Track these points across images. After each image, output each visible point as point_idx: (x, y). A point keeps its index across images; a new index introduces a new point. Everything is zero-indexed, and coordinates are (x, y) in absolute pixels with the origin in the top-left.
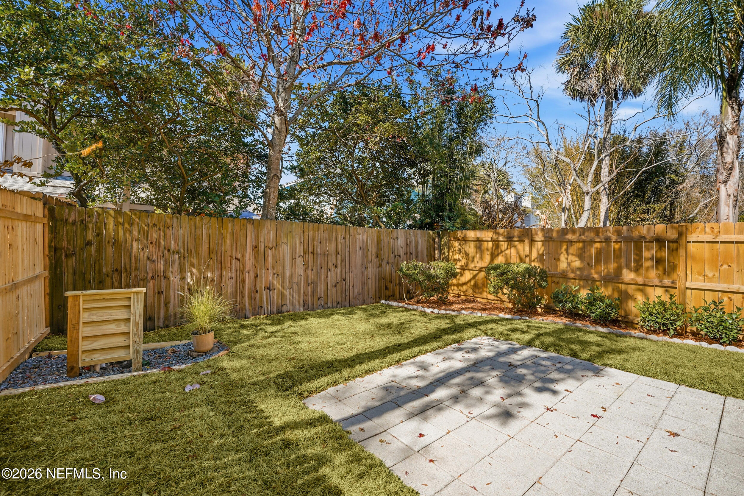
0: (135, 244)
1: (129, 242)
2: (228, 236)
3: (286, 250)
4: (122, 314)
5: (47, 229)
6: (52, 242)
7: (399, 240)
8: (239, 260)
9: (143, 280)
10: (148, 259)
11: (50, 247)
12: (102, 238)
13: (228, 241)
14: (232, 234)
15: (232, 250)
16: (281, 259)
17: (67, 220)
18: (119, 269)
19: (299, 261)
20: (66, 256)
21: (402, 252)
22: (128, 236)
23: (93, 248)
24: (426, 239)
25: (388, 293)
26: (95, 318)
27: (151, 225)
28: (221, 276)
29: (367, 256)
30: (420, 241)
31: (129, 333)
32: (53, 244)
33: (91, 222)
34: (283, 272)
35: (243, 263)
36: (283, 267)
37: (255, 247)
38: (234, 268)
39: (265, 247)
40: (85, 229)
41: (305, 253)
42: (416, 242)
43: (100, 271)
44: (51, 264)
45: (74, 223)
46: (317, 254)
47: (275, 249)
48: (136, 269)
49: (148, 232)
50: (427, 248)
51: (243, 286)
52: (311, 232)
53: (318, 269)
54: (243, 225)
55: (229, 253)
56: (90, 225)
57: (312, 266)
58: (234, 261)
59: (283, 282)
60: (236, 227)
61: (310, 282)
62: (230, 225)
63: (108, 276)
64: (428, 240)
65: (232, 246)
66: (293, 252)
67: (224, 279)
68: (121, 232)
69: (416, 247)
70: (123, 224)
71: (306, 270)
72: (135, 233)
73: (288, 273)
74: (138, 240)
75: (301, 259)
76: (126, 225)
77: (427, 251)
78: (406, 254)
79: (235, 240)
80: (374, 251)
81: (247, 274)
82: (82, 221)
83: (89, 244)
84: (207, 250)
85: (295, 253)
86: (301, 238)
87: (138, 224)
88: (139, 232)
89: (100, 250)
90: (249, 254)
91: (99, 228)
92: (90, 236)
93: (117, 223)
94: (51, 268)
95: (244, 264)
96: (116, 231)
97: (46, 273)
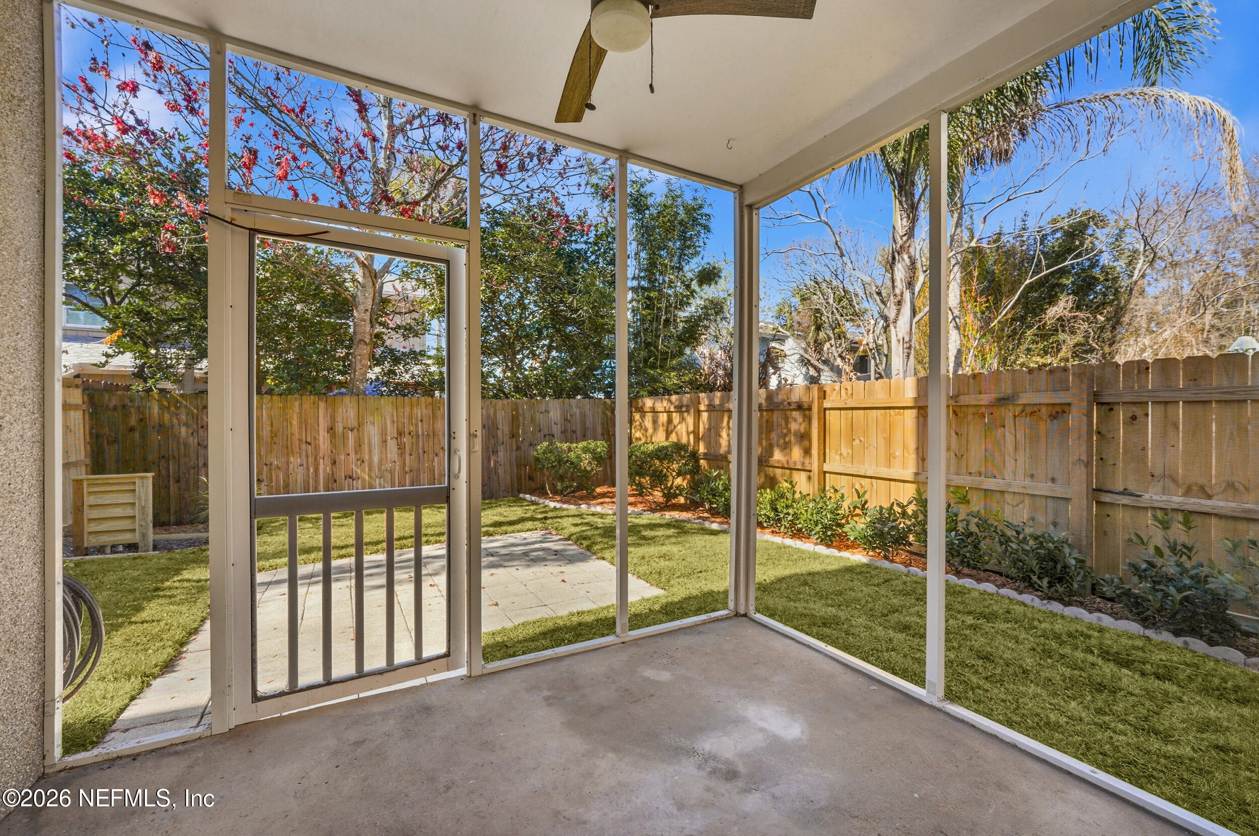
0: (183, 430)
1: (177, 427)
2: (295, 416)
3: (372, 432)
4: (127, 498)
5: (87, 416)
6: (92, 428)
7: (552, 414)
8: (309, 444)
9: (194, 468)
10: (199, 444)
11: (91, 434)
12: (146, 423)
13: (295, 423)
14: (300, 414)
15: (300, 433)
16: (366, 442)
17: (107, 406)
18: (167, 456)
19: (392, 445)
20: (108, 443)
21: (556, 430)
22: (175, 421)
23: (137, 435)
24: (600, 411)
25: (532, 485)
26: (100, 502)
27: (200, 407)
28: (288, 463)
29: (495, 436)
30: (589, 415)
31: (134, 517)
32: (94, 431)
33: (133, 407)
34: (371, 458)
35: (315, 447)
36: (370, 452)
37: (331, 429)
38: (304, 454)
39: (344, 428)
40: (127, 415)
41: (400, 434)
42: (583, 416)
43: (145, 459)
44: (93, 451)
45: (115, 408)
46: (418, 436)
47: (358, 430)
48: (185, 456)
49: (197, 415)
50: (602, 424)
51: (316, 475)
52: (408, 409)
53: (419, 454)
54: (314, 403)
55: (297, 436)
56: (133, 410)
57: (411, 450)
58: (304, 446)
59: (370, 470)
60: (304, 406)
61: (407, 469)
62: (297, 404)
63: (154, 463)
64: (604, 413)
65: (300, 428)
66: (383, 433)
67: (291, 466)
68: (167, 416)
69: (583, 422)
70: (168, 408)
71: (402, 454)
72: (183, 417)
73: (376, 459)
74: (186, 425)
75: (394, 442)
76: (172, 409)
77: (603, 428)
78: (563, 432)
79: (304, 422)
80: (507, 430)
81: (321, 461)
82: (124, 407)
83: (132, 429)
84: (269, 433)
85: (386, 434)
86: (393, 416)
87: (186, 407)
88: (188, 414)
89: (144, 437)
90: (323, 437)
91: (143, 413)
92: (133, 421)
93: (162, 407)
94: (92, 457)
95: (317, 448)
96: (161, 416)
97: (88, 461)
